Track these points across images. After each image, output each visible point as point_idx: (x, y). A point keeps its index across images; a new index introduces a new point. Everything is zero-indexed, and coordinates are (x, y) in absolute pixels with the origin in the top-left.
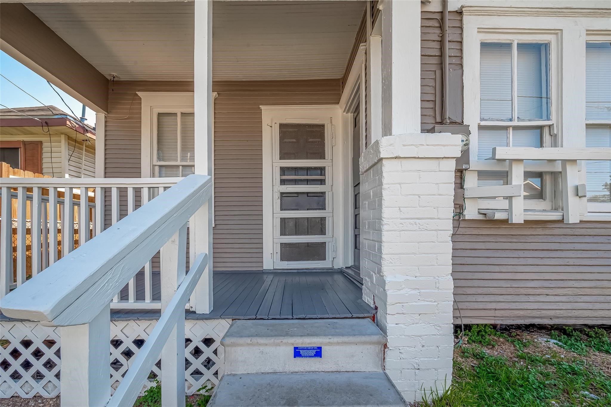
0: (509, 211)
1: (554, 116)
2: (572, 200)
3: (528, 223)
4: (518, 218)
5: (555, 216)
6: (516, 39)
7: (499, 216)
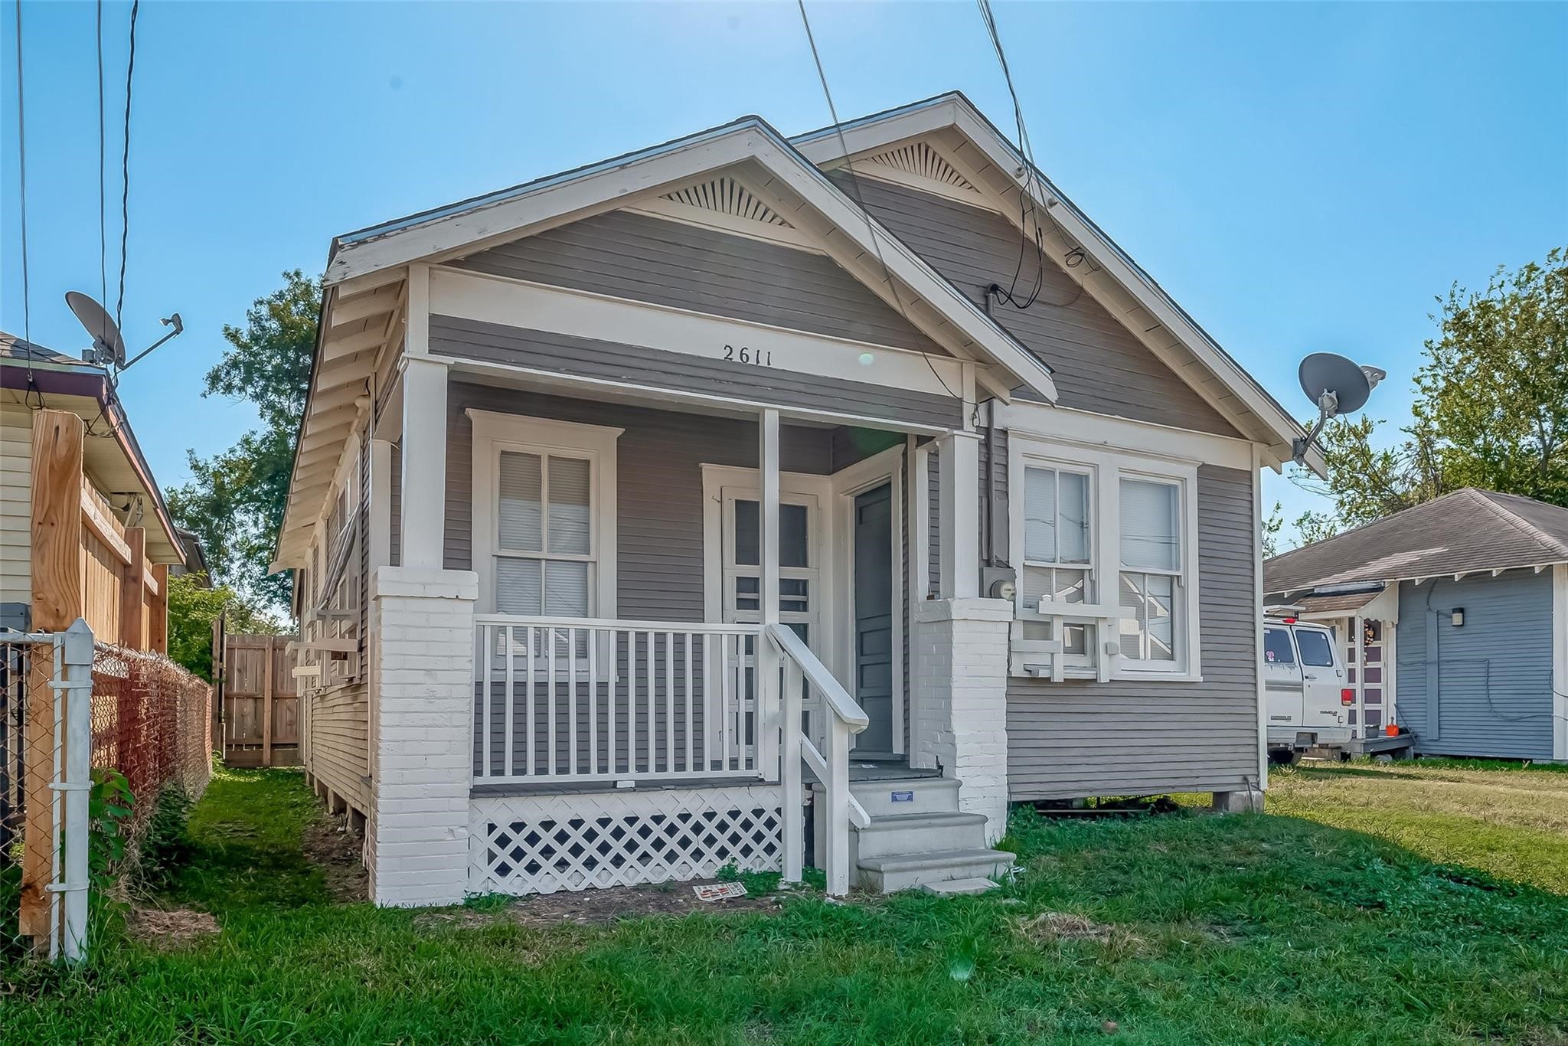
0: (1051, 667)
1: (1092, 560)
2: (1103, 658)
3: (1068, 682)
4: (1058, 677)
5: (1088, 675)
6: (1059, 467)
7: (1043, 673)
